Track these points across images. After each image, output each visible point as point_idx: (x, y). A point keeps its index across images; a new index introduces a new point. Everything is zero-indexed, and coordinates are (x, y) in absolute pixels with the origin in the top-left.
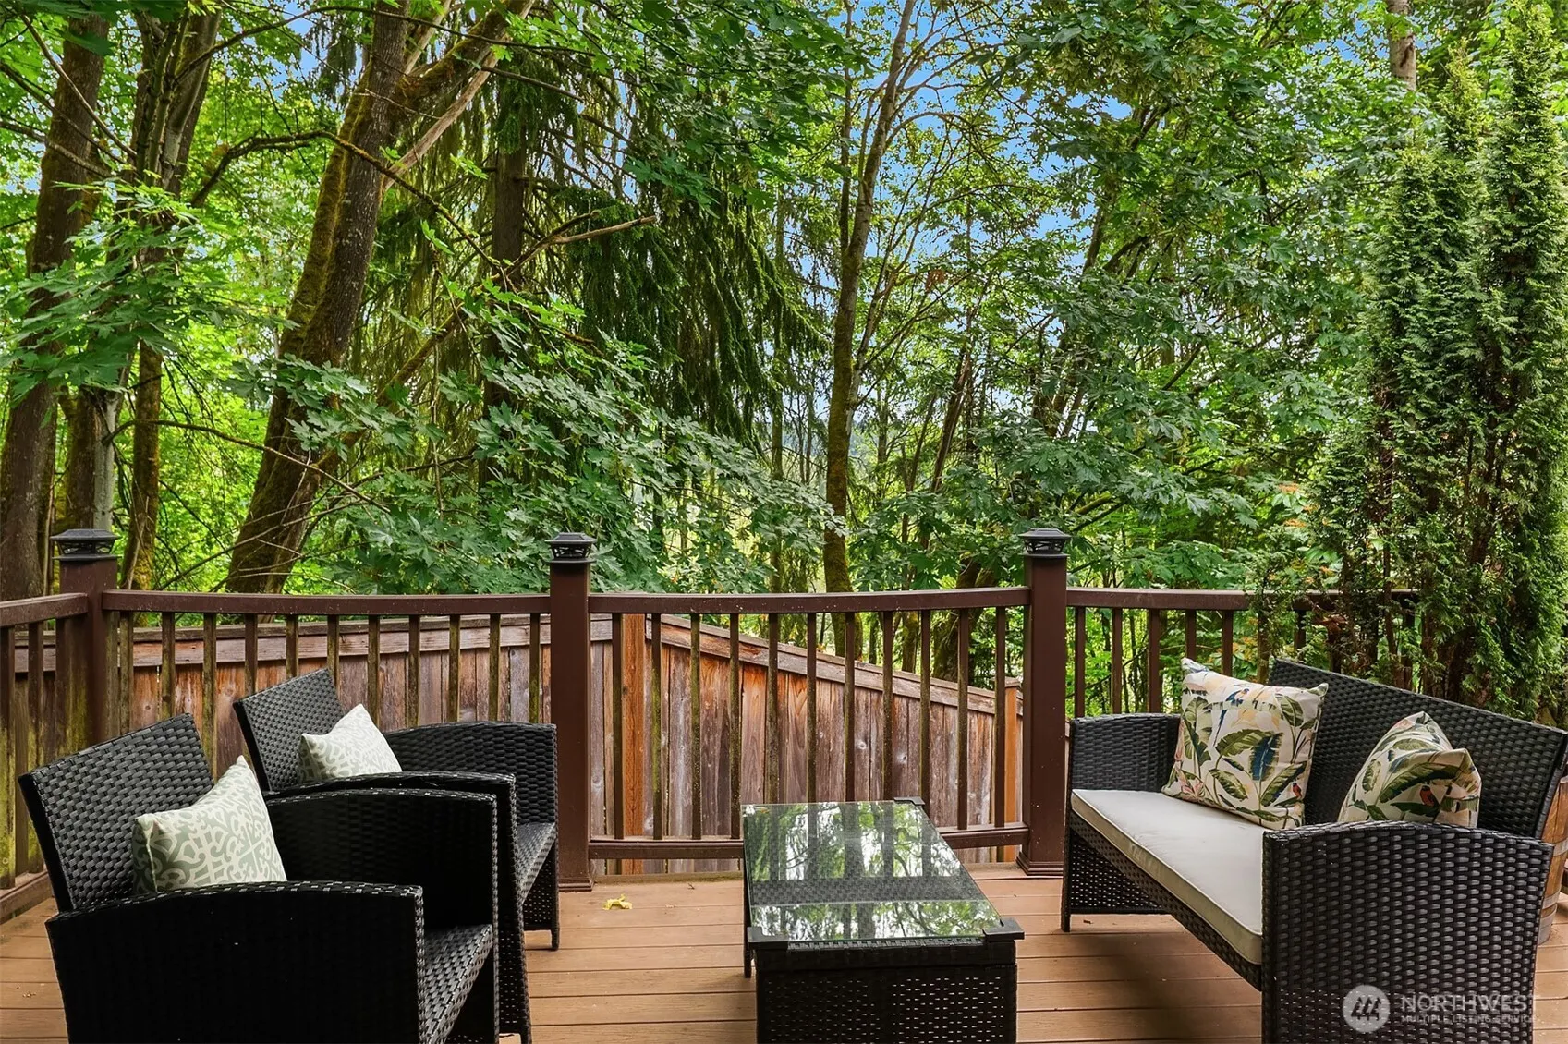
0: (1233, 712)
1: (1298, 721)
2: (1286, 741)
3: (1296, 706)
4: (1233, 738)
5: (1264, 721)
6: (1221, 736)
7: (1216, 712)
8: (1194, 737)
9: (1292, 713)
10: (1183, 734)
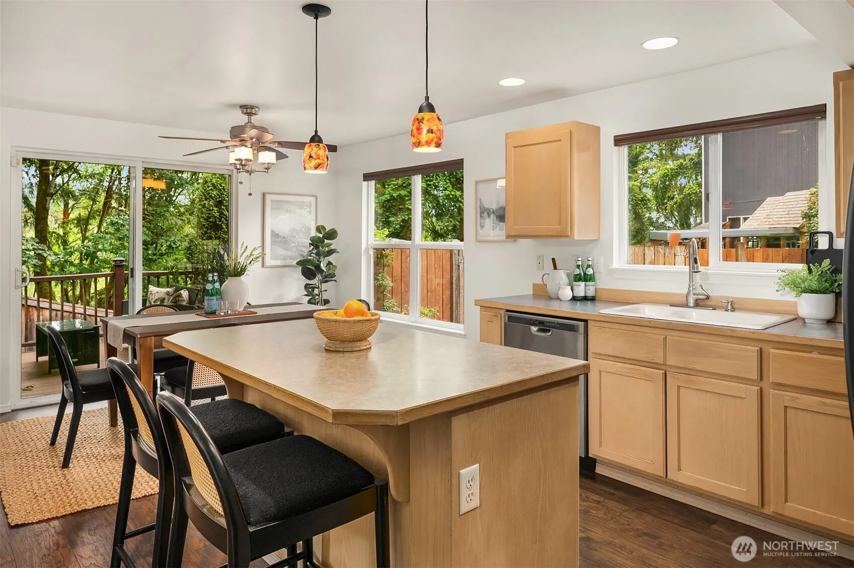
0: (157, 294)
1: (169, 295)
2: (166, 299)
3: (168, 292)
4: (156, 300)
5: (162, 296)
6: (155, 299)
7: (154, 295)
8: (149, 301)
9: (168, 293)
10: (148, 300)
